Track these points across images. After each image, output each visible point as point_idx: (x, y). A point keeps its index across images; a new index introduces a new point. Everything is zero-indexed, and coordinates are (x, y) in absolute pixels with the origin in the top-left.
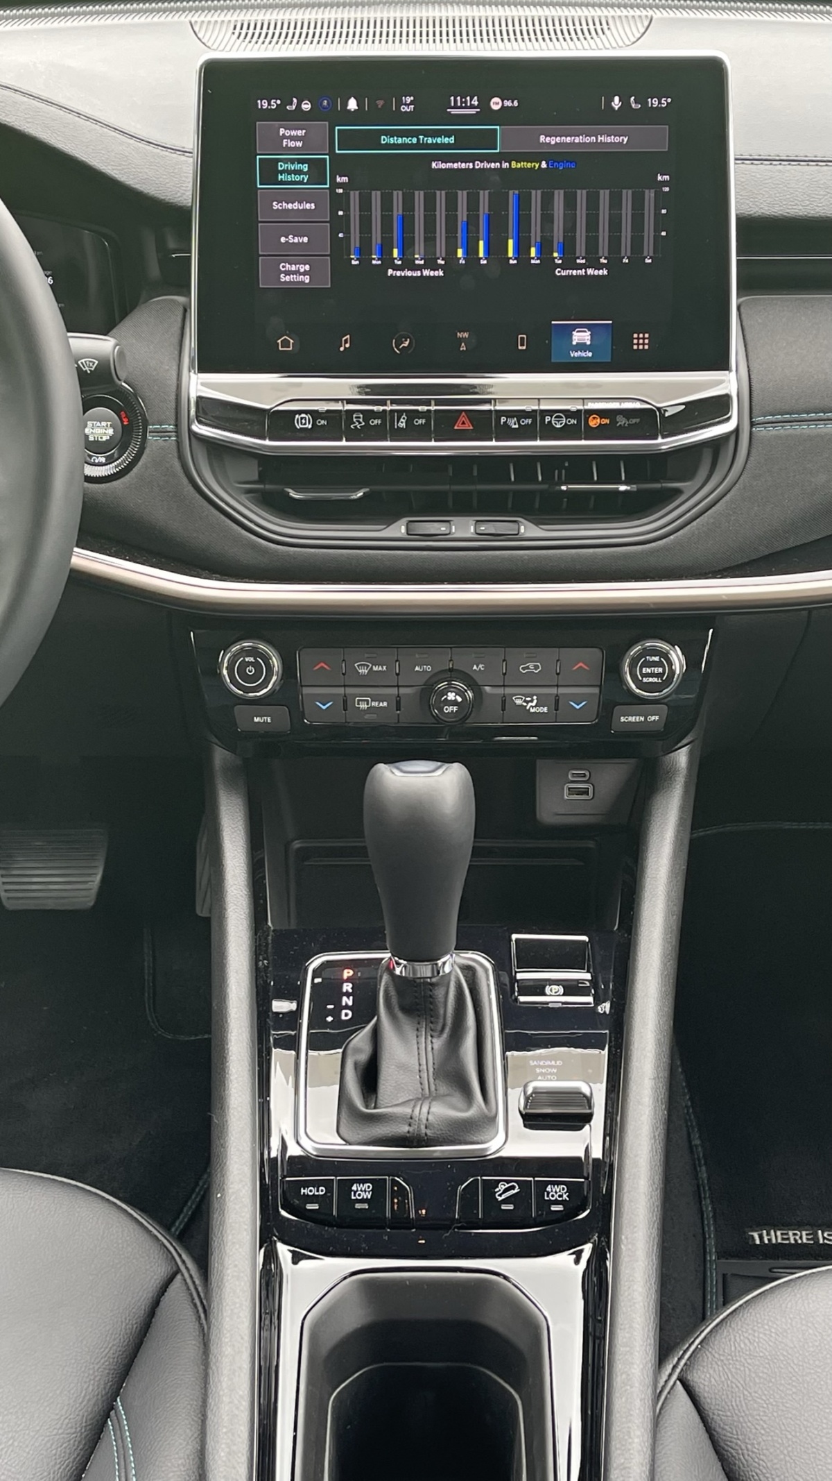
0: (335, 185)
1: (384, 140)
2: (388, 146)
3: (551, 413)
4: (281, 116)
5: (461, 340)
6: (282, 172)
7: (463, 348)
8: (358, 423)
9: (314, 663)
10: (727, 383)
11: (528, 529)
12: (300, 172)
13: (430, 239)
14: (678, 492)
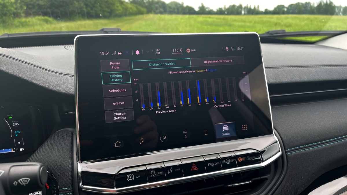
0: (133, 82)
1: (150, 65)
2: (152, 67)
3: (225, 159)
4: (110, 57)
5: (185, 134)
6: (112, 78)
7: (186, 137)
8: (153, 174)
12: (119, 78)
13: (170, 99)
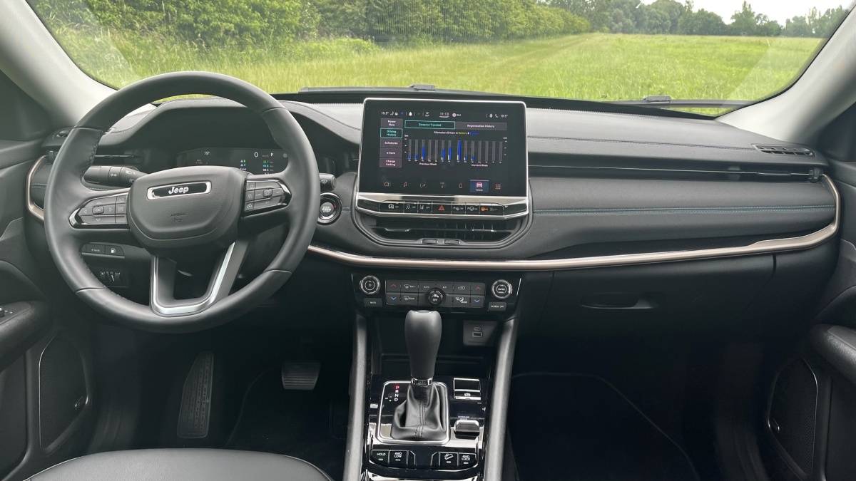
0: (404, 137)
1: (420, 124)
2: (421, 126)
3: (469, 206)
4: (389, 117)
5: (442, 185)
6: (388, 133)
7: (443, 187)
8: (408, 208)
9: (391, 285)
10: (526, 200)
11: (461, 243)
12: (394, 133)
13: (433, 154)
14: (510, 233)
